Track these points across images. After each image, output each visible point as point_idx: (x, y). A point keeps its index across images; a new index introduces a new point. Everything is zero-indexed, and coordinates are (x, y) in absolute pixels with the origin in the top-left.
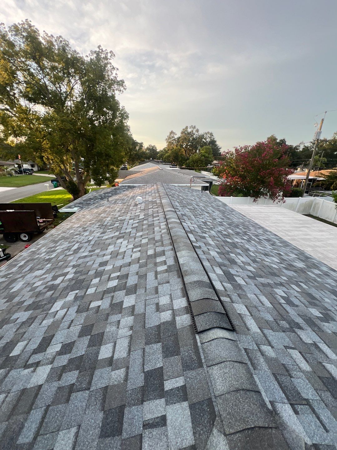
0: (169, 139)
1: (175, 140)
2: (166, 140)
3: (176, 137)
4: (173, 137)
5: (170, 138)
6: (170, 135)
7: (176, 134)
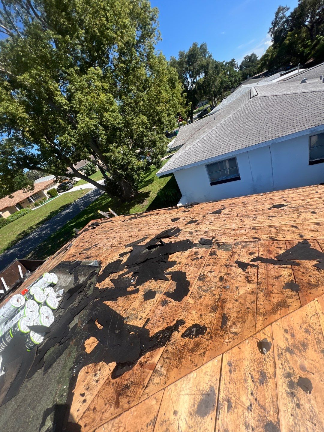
0: (274, 26)
1: (287, 21)
2: (270, 30)
3: (288, 14)
4: (282, 18)
6: (277, 17)
7: (288, 9)
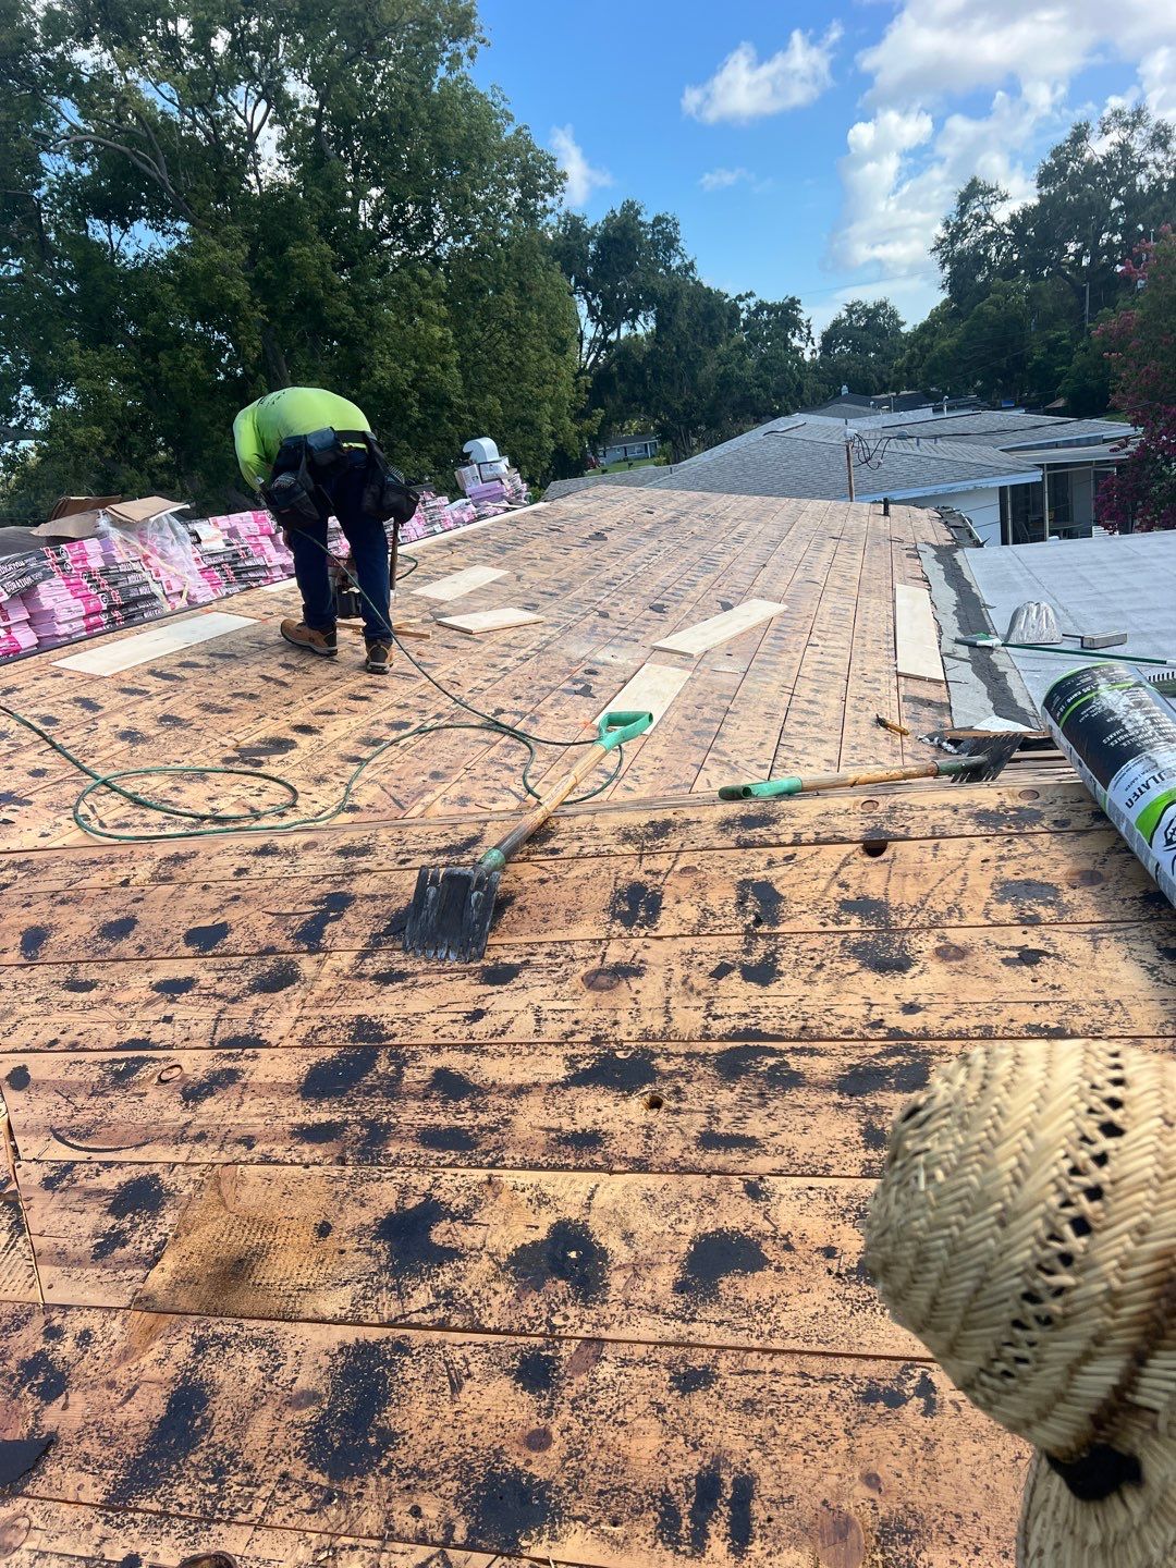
1: (996, 235)
2: (938, 247)
3: (1002, 214)
4: (980, 222)
5: (957, 232)
6: (962, 211)
7: (1003, 199)
